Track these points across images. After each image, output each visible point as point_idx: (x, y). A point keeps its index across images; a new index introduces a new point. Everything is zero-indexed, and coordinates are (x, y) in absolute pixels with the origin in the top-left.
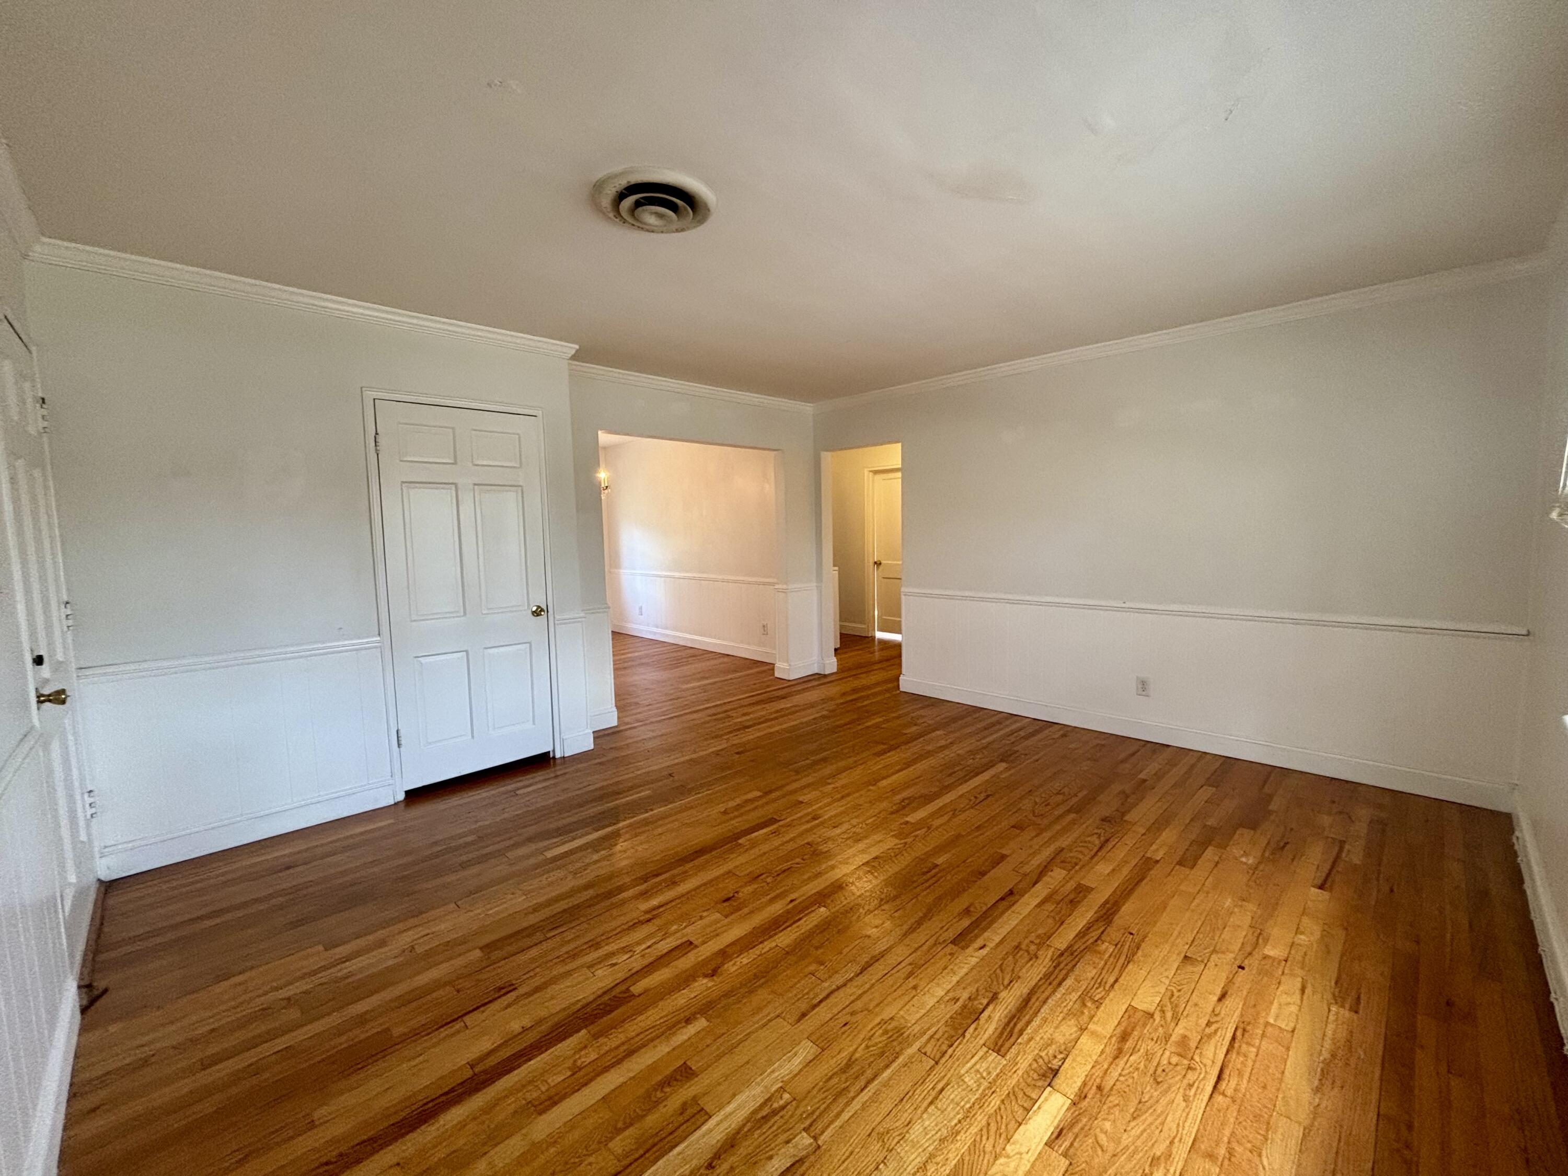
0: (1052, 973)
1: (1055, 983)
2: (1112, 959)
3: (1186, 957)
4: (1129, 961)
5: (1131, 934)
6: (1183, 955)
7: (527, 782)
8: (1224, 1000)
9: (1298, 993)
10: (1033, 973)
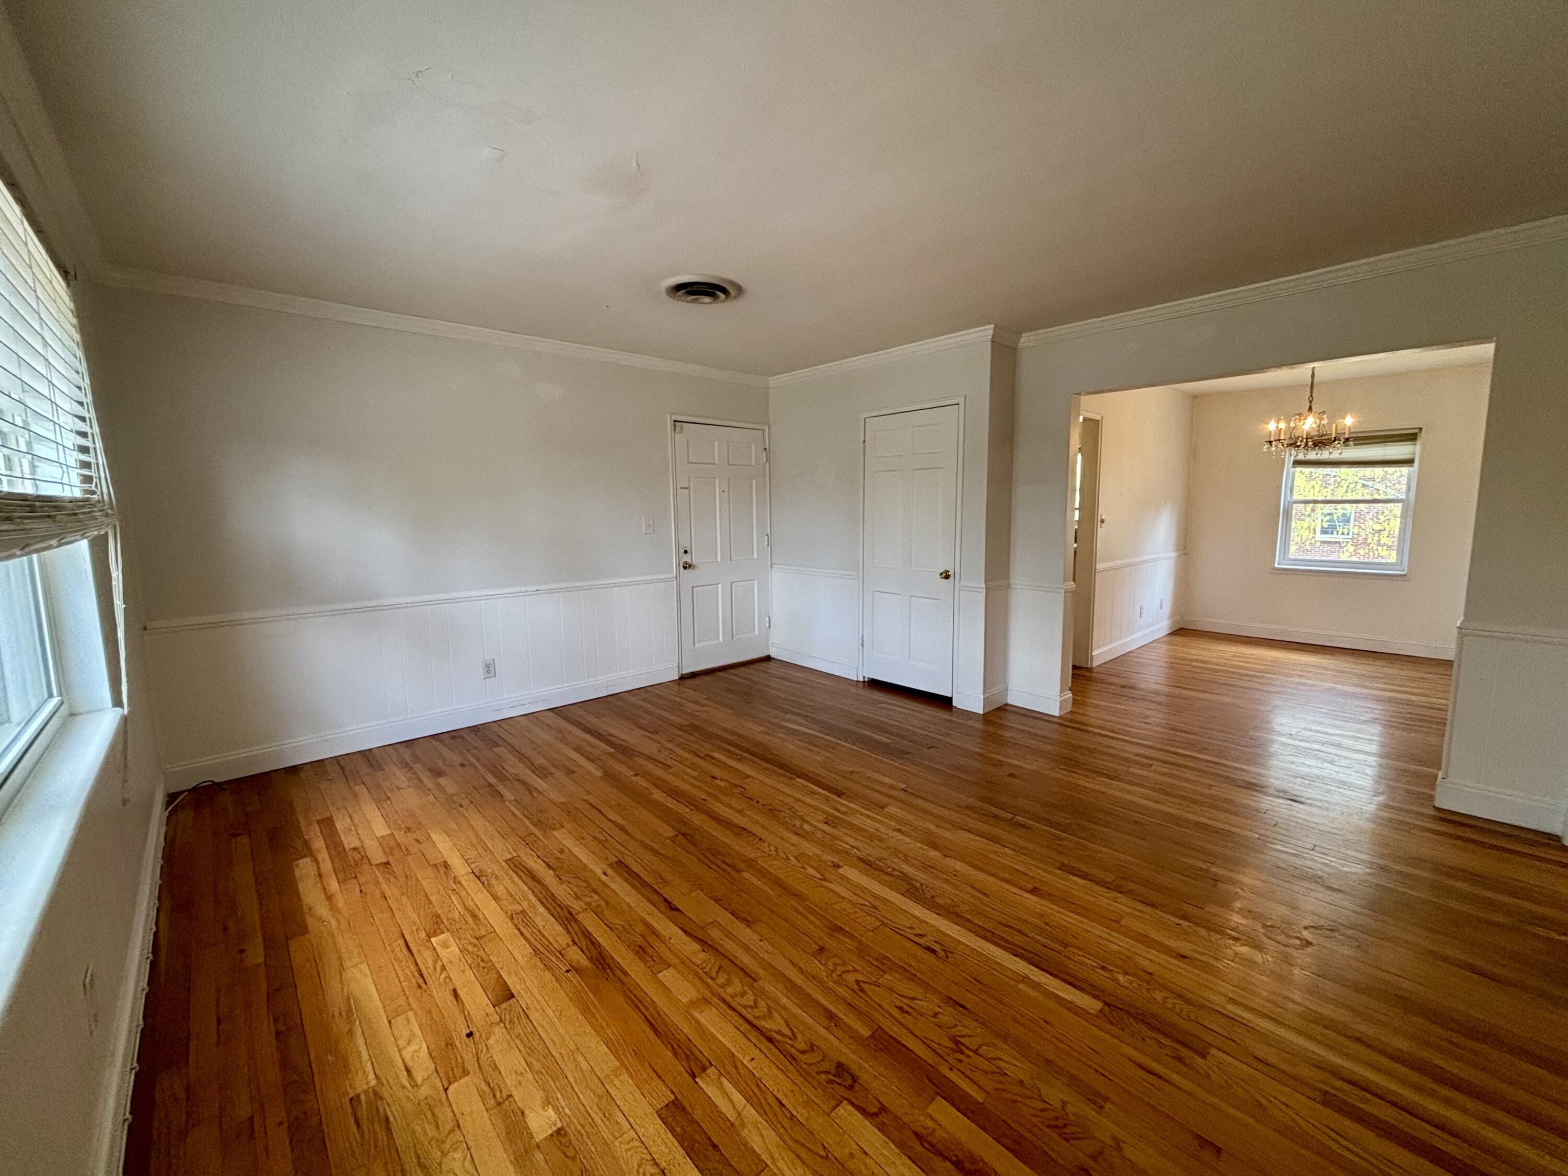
0: (556, 903)
1: (544, 901)
2: (546, 942)
3: (512, 996)
4: (536, 951)
5: (567, 971)
6: (515, 994)
7: (890, 701)
8: (452, 993)
9: (410, 1064)
10: (562, 892)
